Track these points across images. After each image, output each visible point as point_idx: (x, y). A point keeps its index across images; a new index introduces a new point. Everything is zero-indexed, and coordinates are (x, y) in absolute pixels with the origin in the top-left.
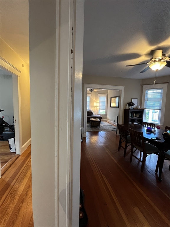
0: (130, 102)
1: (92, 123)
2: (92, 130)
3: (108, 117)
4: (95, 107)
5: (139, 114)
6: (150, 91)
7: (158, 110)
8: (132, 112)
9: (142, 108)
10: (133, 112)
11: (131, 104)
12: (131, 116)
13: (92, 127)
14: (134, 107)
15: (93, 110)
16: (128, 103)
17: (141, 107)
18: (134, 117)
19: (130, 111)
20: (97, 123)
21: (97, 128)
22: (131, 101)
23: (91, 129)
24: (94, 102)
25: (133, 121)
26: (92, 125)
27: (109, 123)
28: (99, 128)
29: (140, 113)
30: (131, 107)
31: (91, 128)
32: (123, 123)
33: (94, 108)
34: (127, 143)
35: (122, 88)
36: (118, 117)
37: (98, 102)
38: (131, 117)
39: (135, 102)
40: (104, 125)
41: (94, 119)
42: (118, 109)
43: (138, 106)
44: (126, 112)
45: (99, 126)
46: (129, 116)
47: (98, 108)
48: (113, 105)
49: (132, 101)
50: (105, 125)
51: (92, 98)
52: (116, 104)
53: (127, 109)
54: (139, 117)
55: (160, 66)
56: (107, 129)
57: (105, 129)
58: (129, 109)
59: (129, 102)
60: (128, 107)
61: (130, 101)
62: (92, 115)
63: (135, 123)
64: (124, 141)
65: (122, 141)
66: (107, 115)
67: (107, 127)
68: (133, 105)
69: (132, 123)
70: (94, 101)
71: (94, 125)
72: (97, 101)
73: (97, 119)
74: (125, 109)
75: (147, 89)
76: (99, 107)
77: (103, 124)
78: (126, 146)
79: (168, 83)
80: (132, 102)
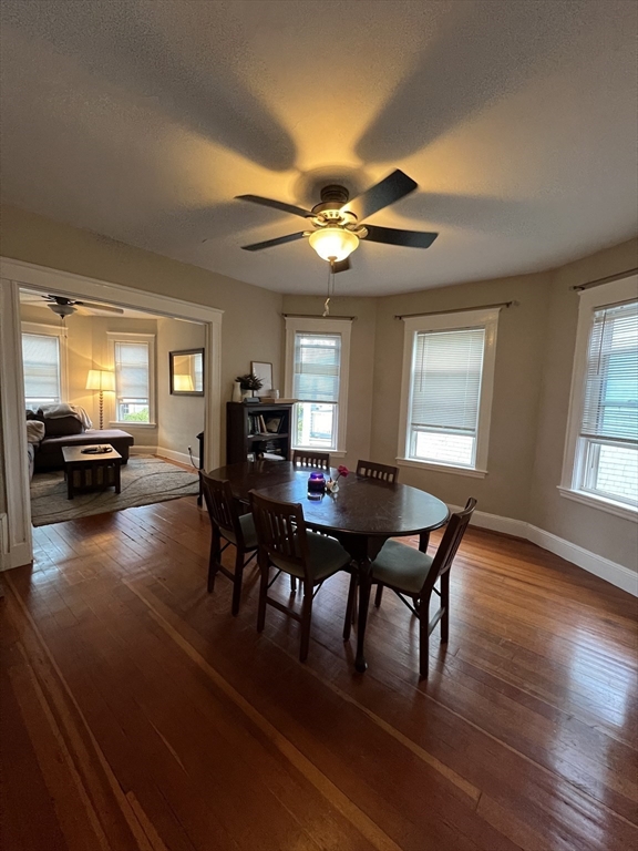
0: (246, 377)
1: (76, 474)
2: (73, 513)
3: (164, 434)
4: (94, 391)
5: (278, 420)
6: (304, 341)
7: (330, 407)
8: (254, 415)
9: (286, 398)
10: (259, 413)
11: (249, 383)
12: (250, 428)
13: (74, 492)
14: (261, 393)
15: (82, 406)
16: (239, 379)
17: (282, 395)
18: (262, 431)
19: (246, 410)
20: (106, 471)
21: (105, 496)
22: (249, 373)
23: (69, 504)
24: (86, 370)
25: (258, 448)
26: (77, 484)
27: (166, 460)
28: (118, 491)
29: (281, 416)
30: (249, 394)
31: (70, 497)
32: (224, 464)
33: (91, 397)
34: (242, 550)
35: (215, 316)
36: (201, 437)
37: (112, 367)
38: (252, 433)
39: (263, 373)
40: (143, 472)
41: (86, 452)
42: (201, 402)
43: (272, 390)
44: (234, 414)
45: (117, 482)
46: (246, 432)
47: (110, 396)
48: (183, 383)
49: (254, 371)
50: (149, 472)
51: (74, 349)
52: (194, 381)
53: (237, 404)
54: (279, 432)
55: (343, 246)
56: (160, 489)
57: (148, 491)
58: (245, 404)
59: (242, 375)
60: (238, 395)
61: (244, 372)
62: (79, 433)
63: (266, 455)
64: (230, 543)
65: (222, 545)
66: (157, 426)
67: (160, 483)
68: (256, 386)
69: (257, 457)
70: (90, 364)
71: (88, 482)
72: (105, 367)
73: (105, 451)
74: (228, 403)
75: (298, 332)
76: (117, 391)
77: (139, 471)
78: (240, 565)
79: (352, 318)
80: (251, 376)
